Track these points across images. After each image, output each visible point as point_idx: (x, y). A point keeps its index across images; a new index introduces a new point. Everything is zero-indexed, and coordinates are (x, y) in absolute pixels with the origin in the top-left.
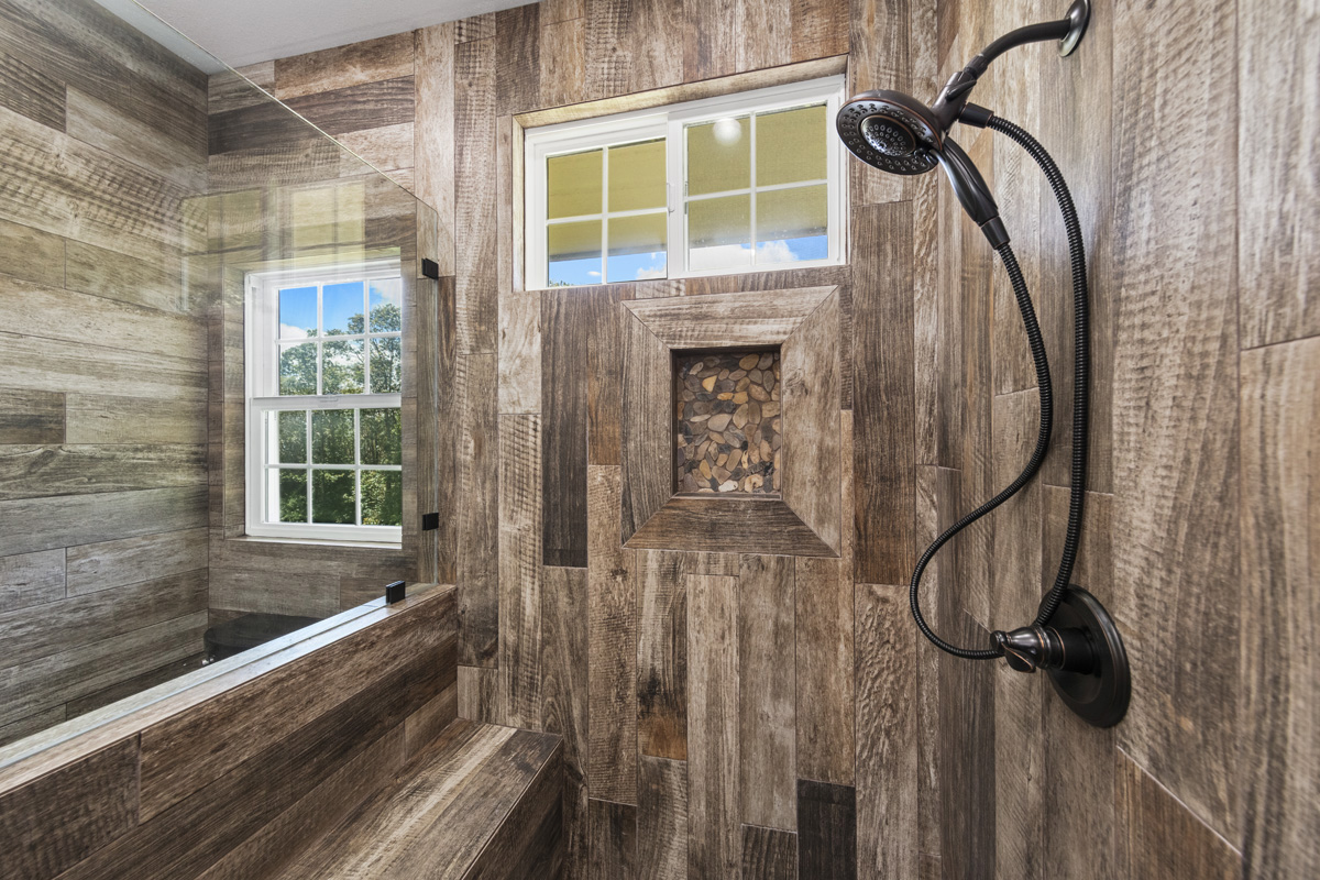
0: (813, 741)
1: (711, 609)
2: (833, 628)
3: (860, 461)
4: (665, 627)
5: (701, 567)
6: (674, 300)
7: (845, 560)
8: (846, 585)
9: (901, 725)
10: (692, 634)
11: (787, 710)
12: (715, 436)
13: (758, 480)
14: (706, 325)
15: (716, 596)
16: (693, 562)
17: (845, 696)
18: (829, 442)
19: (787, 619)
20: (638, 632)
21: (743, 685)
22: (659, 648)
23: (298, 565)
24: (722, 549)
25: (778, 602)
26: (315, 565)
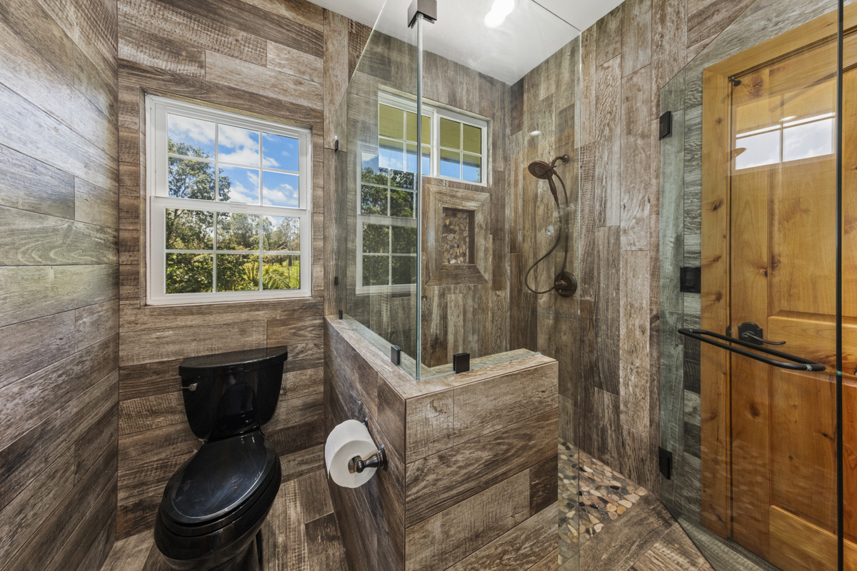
0: (482, 346)
1: (455, 306)
2: (487, 307)
3: (494, 251)
4: (440, 316)
5: (452, 291)
6: (444, 188)
7: (490, 284)
8: (490, 291)
9: (502, 334)
10: (449, 317)
11: (476, 337)
12: (449, 242)
13: (462, 259)
14: (454, 200)
15: (457, 301)
16: (450, 289)
17: (490, 328)
18: (487, 245)
19: (476, 306)
20: (431, 320)
21: (464, 332)
22: (438, 325)
23: (229, 318)
24: (458, 284)
25: (474, 300)
26: (244, 316)
